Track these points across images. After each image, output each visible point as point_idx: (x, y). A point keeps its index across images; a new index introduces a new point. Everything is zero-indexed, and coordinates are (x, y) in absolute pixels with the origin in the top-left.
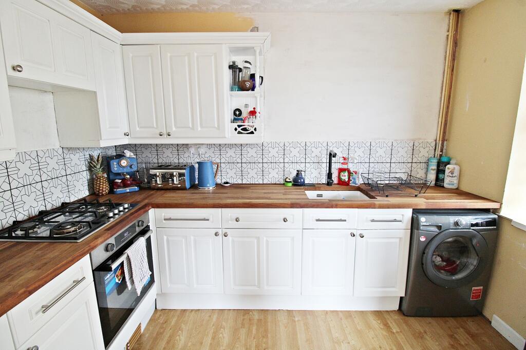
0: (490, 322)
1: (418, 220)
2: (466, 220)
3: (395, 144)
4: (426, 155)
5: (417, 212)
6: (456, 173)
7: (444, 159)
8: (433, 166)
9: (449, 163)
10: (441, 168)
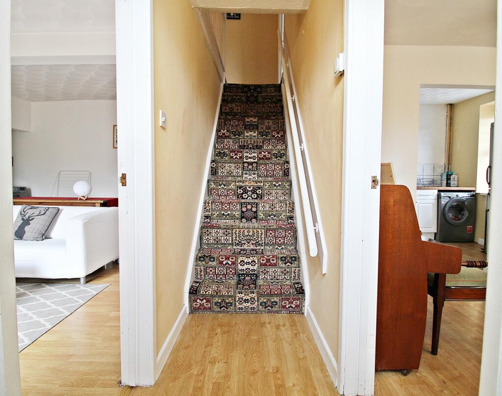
0: (477, 243)
1: (440, 194)
2: (461, 195)
3: (425, 166)
4: (441, 172)
5: (439, 191)
6: (456, 179)
7: (450, 173)
8: (445, 177)
9: (452, 175)
10: (449, 177)
